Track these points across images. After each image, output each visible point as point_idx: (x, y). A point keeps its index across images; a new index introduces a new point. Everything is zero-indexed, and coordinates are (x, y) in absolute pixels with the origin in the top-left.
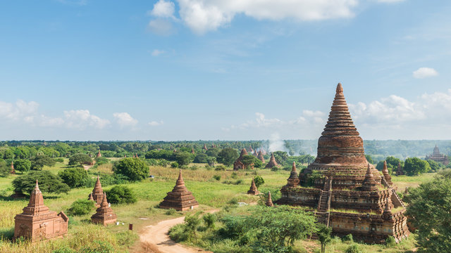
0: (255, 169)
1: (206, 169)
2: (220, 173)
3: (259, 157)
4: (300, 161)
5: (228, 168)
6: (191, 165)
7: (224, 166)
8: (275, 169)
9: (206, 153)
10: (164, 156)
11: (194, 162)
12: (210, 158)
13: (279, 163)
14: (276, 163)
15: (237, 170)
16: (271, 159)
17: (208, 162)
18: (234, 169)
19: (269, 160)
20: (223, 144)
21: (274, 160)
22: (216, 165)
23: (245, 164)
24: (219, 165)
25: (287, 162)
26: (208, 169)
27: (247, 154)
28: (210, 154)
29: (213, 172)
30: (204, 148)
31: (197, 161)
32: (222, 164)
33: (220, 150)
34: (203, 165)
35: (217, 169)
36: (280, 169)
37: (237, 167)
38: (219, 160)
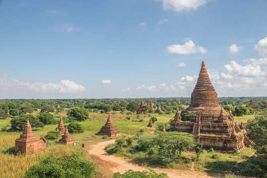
0: (149, 113)
1: (121, 114)
2: (129, 116)
3: (151, 106)
4: (174, 109)
5: (133, 113)
6: (112, 112)
7: (131, 112)
8: (161, 114)
9: (120, 105)
10: (95, 107)
11: (113, 110)
12: (123, 108)
13: (162, 110)
14: (161, 110)
15: (139, 114)
16: (158, 108)
17: (121, 110)
18: (137, 113)
19: (156, 108)
20: (129, 100)
21: (160, 109)
22: (126, 111)
23: (143, 110)
24: (128, 111)
25: (167, 109)
27: (144, 105)
29: (125, 115)
30: (118, 102)
31: (114, 109)
33: (128, 103)
34: (119, 112)
35: (127, 114)
36: (163, 114)
37: (139, 112)
38: (128, 109)
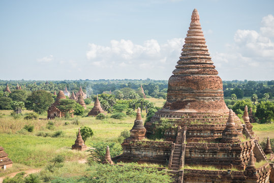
0: (75, 117)
1: (12, 118)
2: (31, 122)
3: (79, 102)
4: (130, 107)
5: (40, 116)
7: (35, 114)
8: (101, 117)
9: (10, 96)
12: (16, 103)
13: (105, 109)
14: (101, 109)
15: (53, 118)
16: (96, 104)
17: (14, 107)
18: (49, 117)
19: (92, 105)
20: (29, 86)
21: (99, 106)
22: (25, 111)
23: (63, 110)
24: (28, 112)
25: (115, 107)
26: (15, 118)
27: (64, 98)
28: (14, 98)
29: (22, 122)
30: (5, 90)
32: (32, 112)
33: (28, 93)
34: (8, 112)
35: (27, 118)
36: (107, 117)
37: (52, 115)
38: (28, 106)
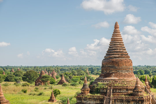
0: (50, 85)
1: (15, 86)
2: (25, 88)
3: (53, 77)
4: (81, 80)
5: (31, 85)
6: (4, 83)
7: (28, 83)
8: (65, 85)
9: (14, 74)
11: (5, 81)
12: (17, 78)
13: (67, 81)
14: (65, 81)
15: (38, 85)
16: (62, 78)
17: (16, 80)
18: (36, 85)
19: (60, 79)
20: (25, 69)
21: (64, 79)
22: (22, 82)
23: (44, 81)
24: (24, 82)
25: (73, 80)
26: (17, 86)
27: (44, 75)
28: (16, 75)
29: (20, 88)
30: (12, 71)
31: (7, 80)
32: (26, 82)
33: (24, 72)
34: (13, 83)
35: (23, 85)
36: (68, 85)
37: (38, 84)
38: (24, 79)
